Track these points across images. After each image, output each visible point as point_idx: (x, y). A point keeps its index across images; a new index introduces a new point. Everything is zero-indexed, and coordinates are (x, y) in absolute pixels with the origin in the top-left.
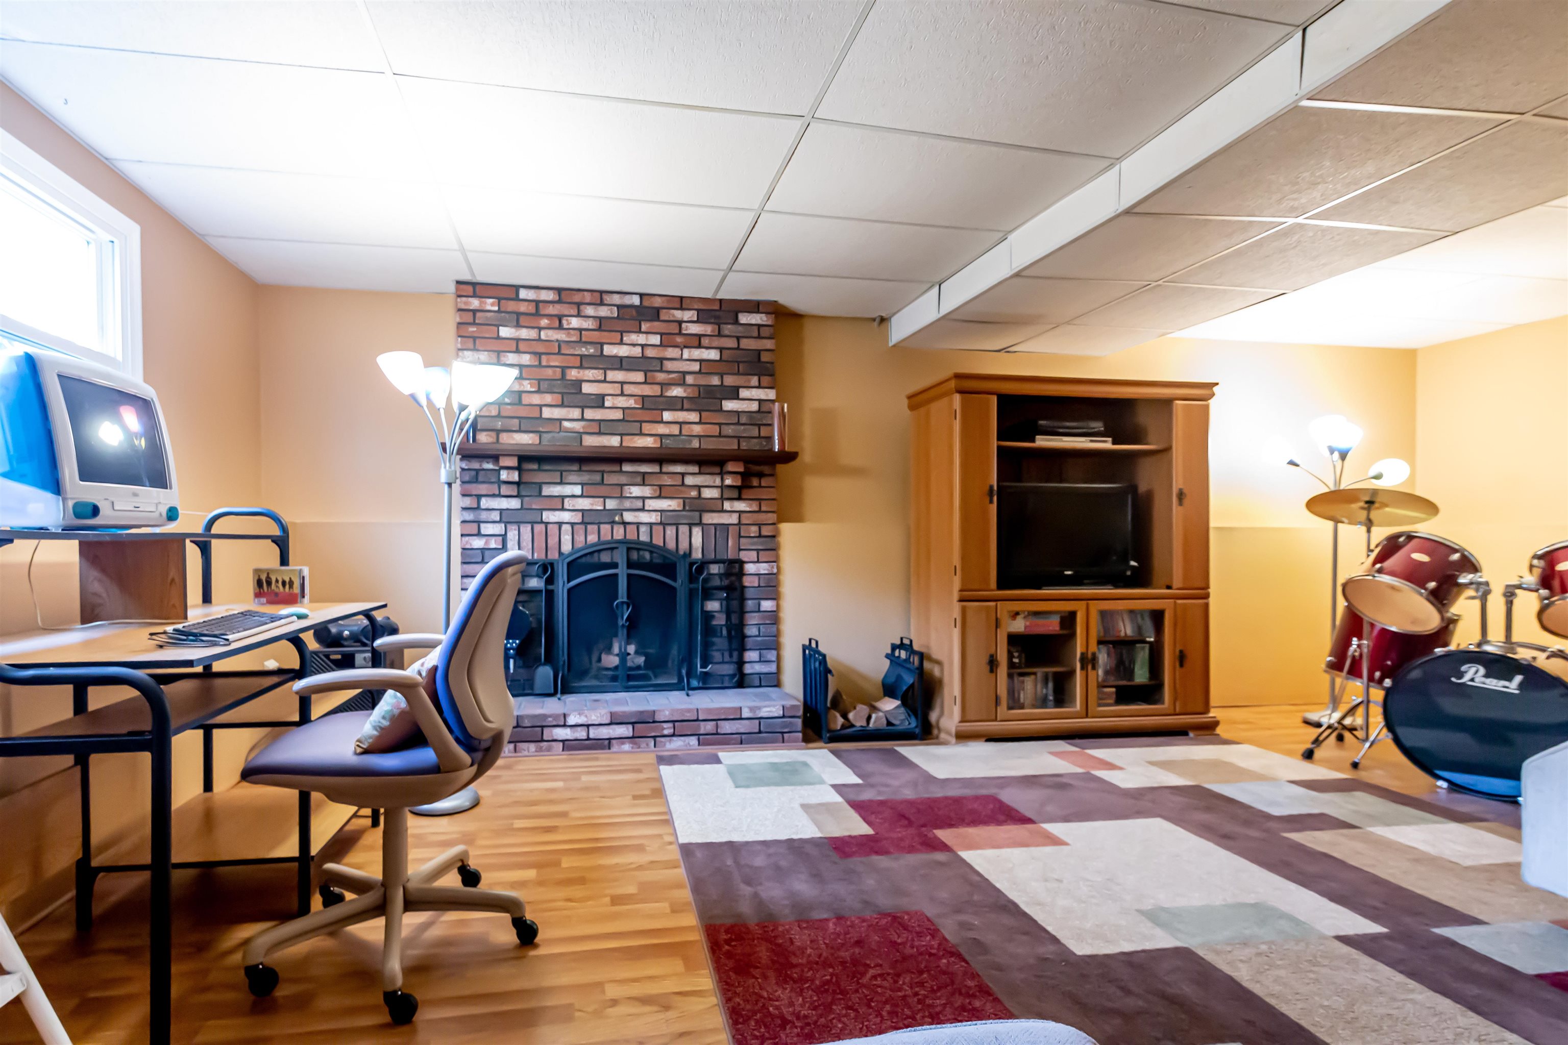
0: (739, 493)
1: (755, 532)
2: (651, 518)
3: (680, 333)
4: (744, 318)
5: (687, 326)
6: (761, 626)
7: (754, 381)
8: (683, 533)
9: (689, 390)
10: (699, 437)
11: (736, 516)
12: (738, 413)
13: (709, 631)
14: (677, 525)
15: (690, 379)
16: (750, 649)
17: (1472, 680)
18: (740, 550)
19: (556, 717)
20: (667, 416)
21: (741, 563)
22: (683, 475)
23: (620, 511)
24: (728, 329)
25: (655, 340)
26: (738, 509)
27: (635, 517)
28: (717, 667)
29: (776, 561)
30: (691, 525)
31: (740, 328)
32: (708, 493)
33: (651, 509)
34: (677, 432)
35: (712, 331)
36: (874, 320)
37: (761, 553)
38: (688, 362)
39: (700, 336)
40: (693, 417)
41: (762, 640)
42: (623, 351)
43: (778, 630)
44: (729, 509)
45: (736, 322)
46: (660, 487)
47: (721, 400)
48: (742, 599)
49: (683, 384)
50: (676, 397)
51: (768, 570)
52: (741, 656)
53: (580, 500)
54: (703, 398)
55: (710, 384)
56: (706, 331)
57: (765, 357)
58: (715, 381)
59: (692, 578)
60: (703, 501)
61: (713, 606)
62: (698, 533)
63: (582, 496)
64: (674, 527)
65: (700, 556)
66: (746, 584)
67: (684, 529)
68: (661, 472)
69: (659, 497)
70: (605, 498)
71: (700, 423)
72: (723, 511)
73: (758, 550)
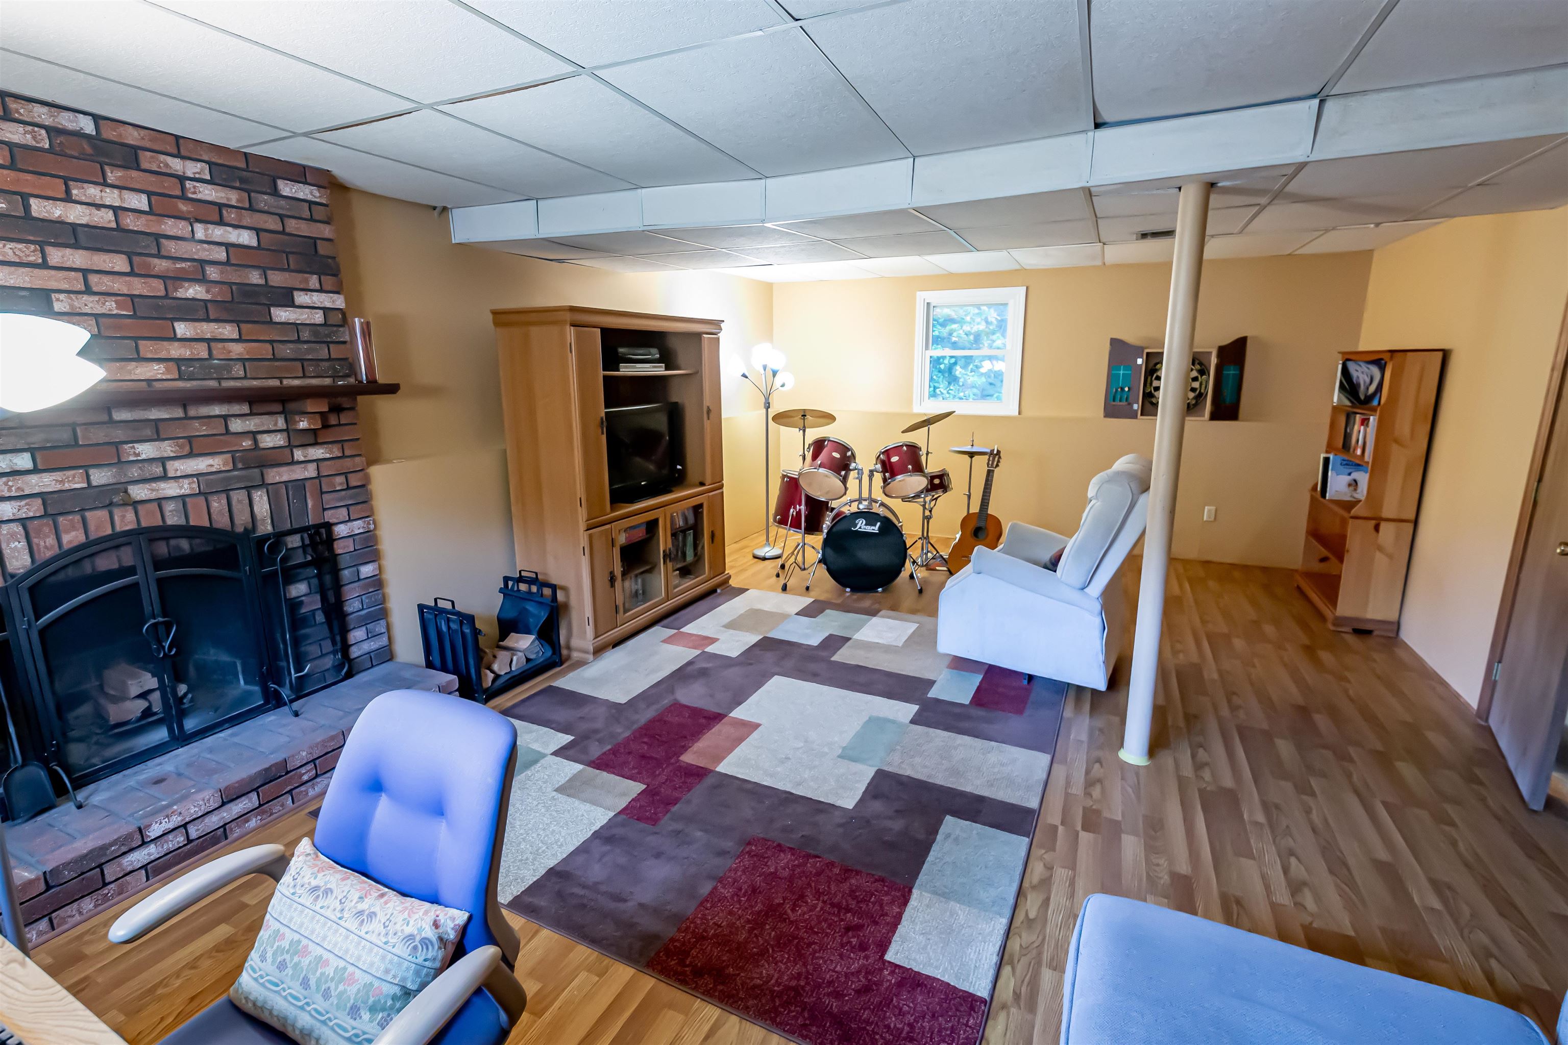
0: (313, 438)
1: (341, 484)
2: (181, 488)
3: (183, 197)
4: (287, 188)
5: (194, 187)
6: (364, 597)
7: (314, 282)
8: (239, 501)
9: (216, 290)
10: (243, 360)
11: (312, 467)
12: (296, 326)
13: (298, 622)
14: (227, 491)
15: (213, 273)
16: (354, 628)
17: (860, 528)
18: (324, 510)
19: (129, 837)
20: (182, 329)
21: (328, 526)
22: (225, 418)
23: (121, 488)
24: (264, 201)
25: (140, 202)
26: (315, 458)
27: (152, 490)
28: (317, 662)
29: (369, 514)
30: (249, 489)
31: (283, 202)
32: (268, 441)
33: (179, 474)
34: (204, 354)
35: (238, 201)
36: (435, 208)
37: (351, 508)
38: (205, 246)
39: (220, 206)
40: (228, 331)
41: (367, 613)
42: (75, 214)
43: (384, 596)
44: (302, 459)
45: (275, 192)
46: (190, 439)
47: (269, 306)
48: (335, 571)
49: (202, 280)
50: (194, 299)
51: (363, 527)
52: (344, 640)
53: (34, 479)
54: (239, 303)
55: (247, 282)
56: (228, 199)
57: (323, 249)
58: (255, 278)
59: (262, 559)
60: (262, 452)
61: (298, 589)
62: (261, 496)
63: (35, 470)
64: (224, 496)
65: (269, 528)
66: (339, 551)
67: (238, 497)
68: (187, 418)
69: (191, 455)
70: (86, 468)
71: (239, 340)
72: (293, 463)
73: (347, 506)
